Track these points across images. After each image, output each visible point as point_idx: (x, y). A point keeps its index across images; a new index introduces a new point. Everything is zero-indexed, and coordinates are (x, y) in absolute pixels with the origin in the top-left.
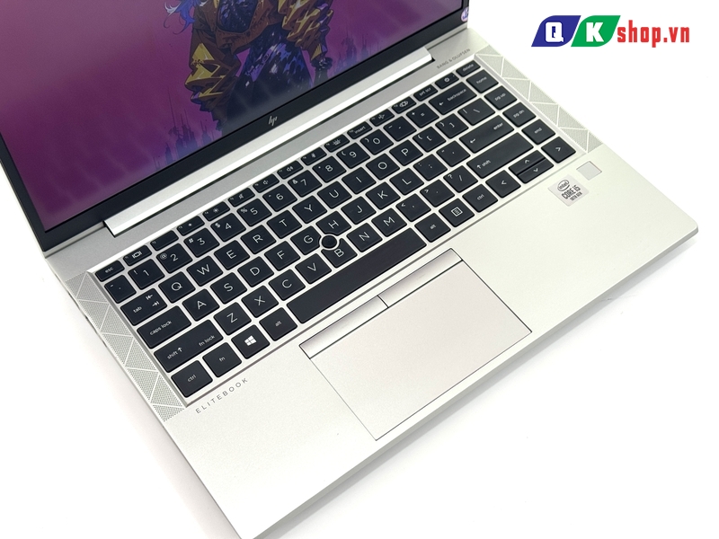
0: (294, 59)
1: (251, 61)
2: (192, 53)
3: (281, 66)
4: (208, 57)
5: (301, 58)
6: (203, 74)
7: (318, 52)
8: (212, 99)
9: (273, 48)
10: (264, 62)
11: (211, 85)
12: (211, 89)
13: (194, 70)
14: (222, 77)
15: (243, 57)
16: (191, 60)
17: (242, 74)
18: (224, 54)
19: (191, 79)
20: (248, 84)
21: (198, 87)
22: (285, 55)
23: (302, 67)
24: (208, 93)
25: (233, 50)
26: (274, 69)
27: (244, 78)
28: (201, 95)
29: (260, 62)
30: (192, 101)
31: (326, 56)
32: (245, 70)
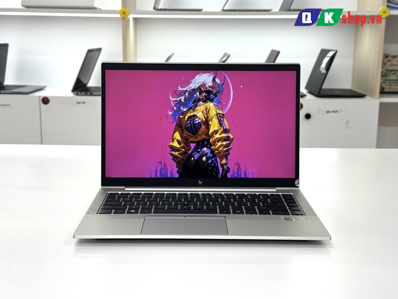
0: (213, 159)
1: (196, 149)
2: (174, 134)
3: (208, 159)
4: (179, 138)
5: (216, 160)
6: (176, 144)
7: (224, 161)
8: (178, 157)
9: (205, 149)
10: (200, 153)
11: (178, 151)
12: (178, 153)
13: (173, 141)
14: (183, 150)
15: (193, 146)
16: (173, 136)
17: (191, 153)
18: (185, 141)
19: (171, 144)
20: (192, 159)
21: (173, 149)
22: (209, 155)
23: (216, 165)
24: (176, 153)
25: (189, 141)
26: (204, 159)
27: (191, 156)
28: (174, 153)
29: (199, 152)
30: (170, 153)
31: (228, 165)
32: (193, 152)
